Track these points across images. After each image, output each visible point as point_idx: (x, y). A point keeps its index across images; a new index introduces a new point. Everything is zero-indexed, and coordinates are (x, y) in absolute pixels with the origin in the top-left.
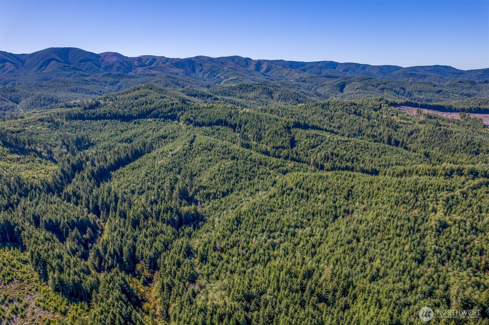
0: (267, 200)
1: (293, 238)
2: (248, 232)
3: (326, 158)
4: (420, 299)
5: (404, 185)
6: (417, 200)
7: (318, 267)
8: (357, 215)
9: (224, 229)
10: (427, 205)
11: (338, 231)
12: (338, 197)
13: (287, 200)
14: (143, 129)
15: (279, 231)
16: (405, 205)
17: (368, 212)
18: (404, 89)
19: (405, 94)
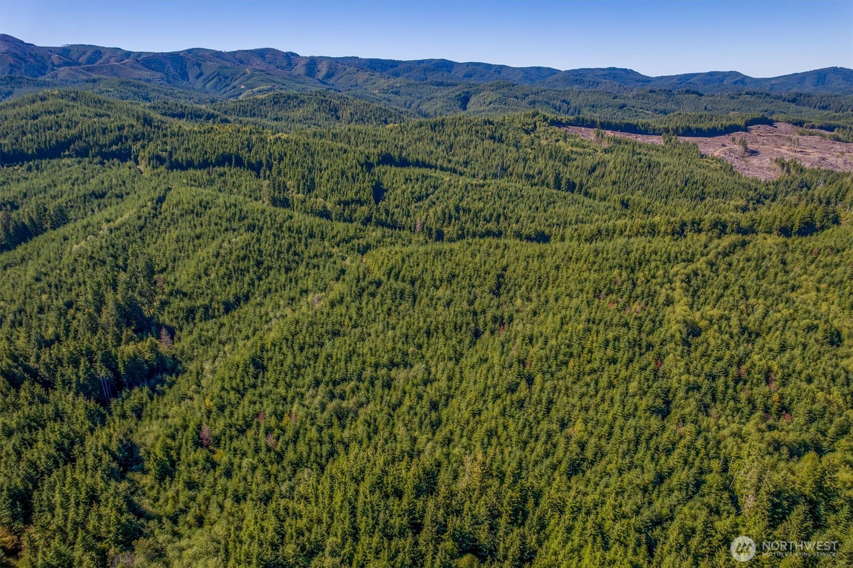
0: (325, 310)
1: (386, 391)
2: (282, 390)
3: (447, 218)
4: (679, 504)
5: (605, 255)
6: (634, 285)
7: (447, 455)
8: (521, 325)
9: (223, 389)
10: (655, 292)
11: (485, 366)
12: (478, 291)
13: (370, 306)
14: (48, 181)
15: (355, 378)
16: (614, 297)
17: (542, 317)
18: (568, 103)
19: (570, 111)
